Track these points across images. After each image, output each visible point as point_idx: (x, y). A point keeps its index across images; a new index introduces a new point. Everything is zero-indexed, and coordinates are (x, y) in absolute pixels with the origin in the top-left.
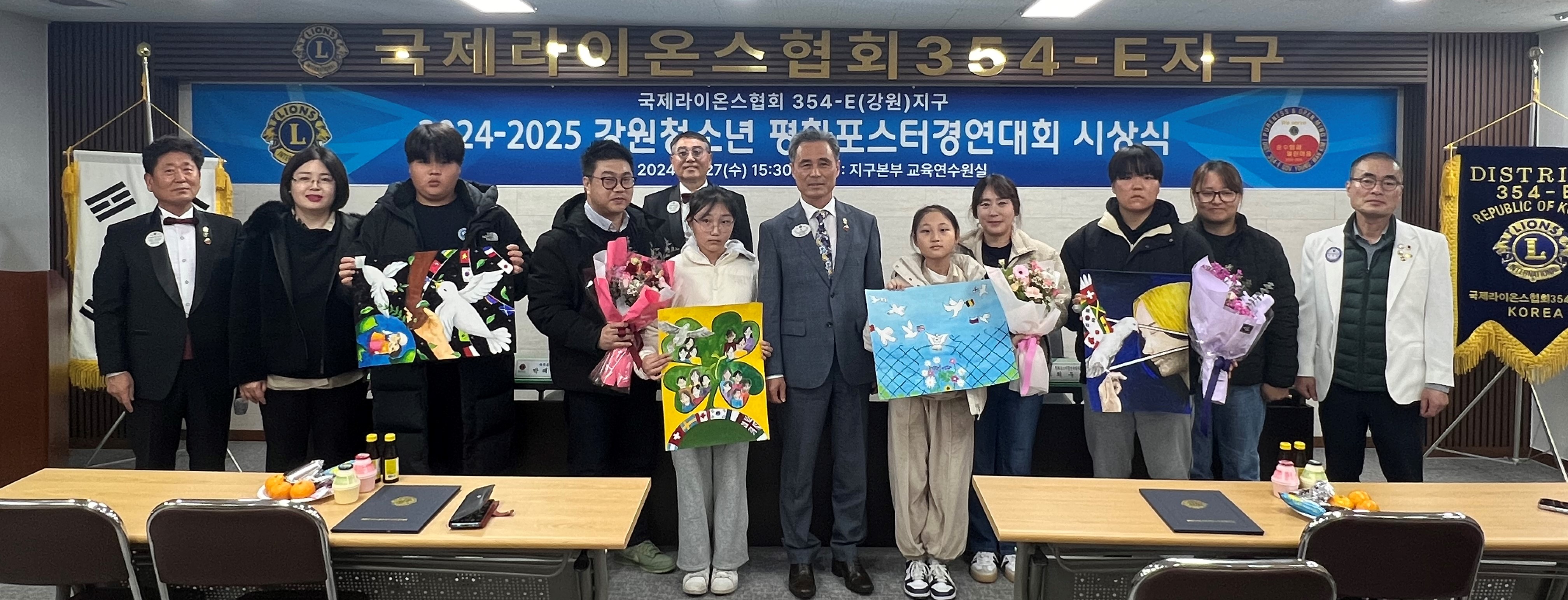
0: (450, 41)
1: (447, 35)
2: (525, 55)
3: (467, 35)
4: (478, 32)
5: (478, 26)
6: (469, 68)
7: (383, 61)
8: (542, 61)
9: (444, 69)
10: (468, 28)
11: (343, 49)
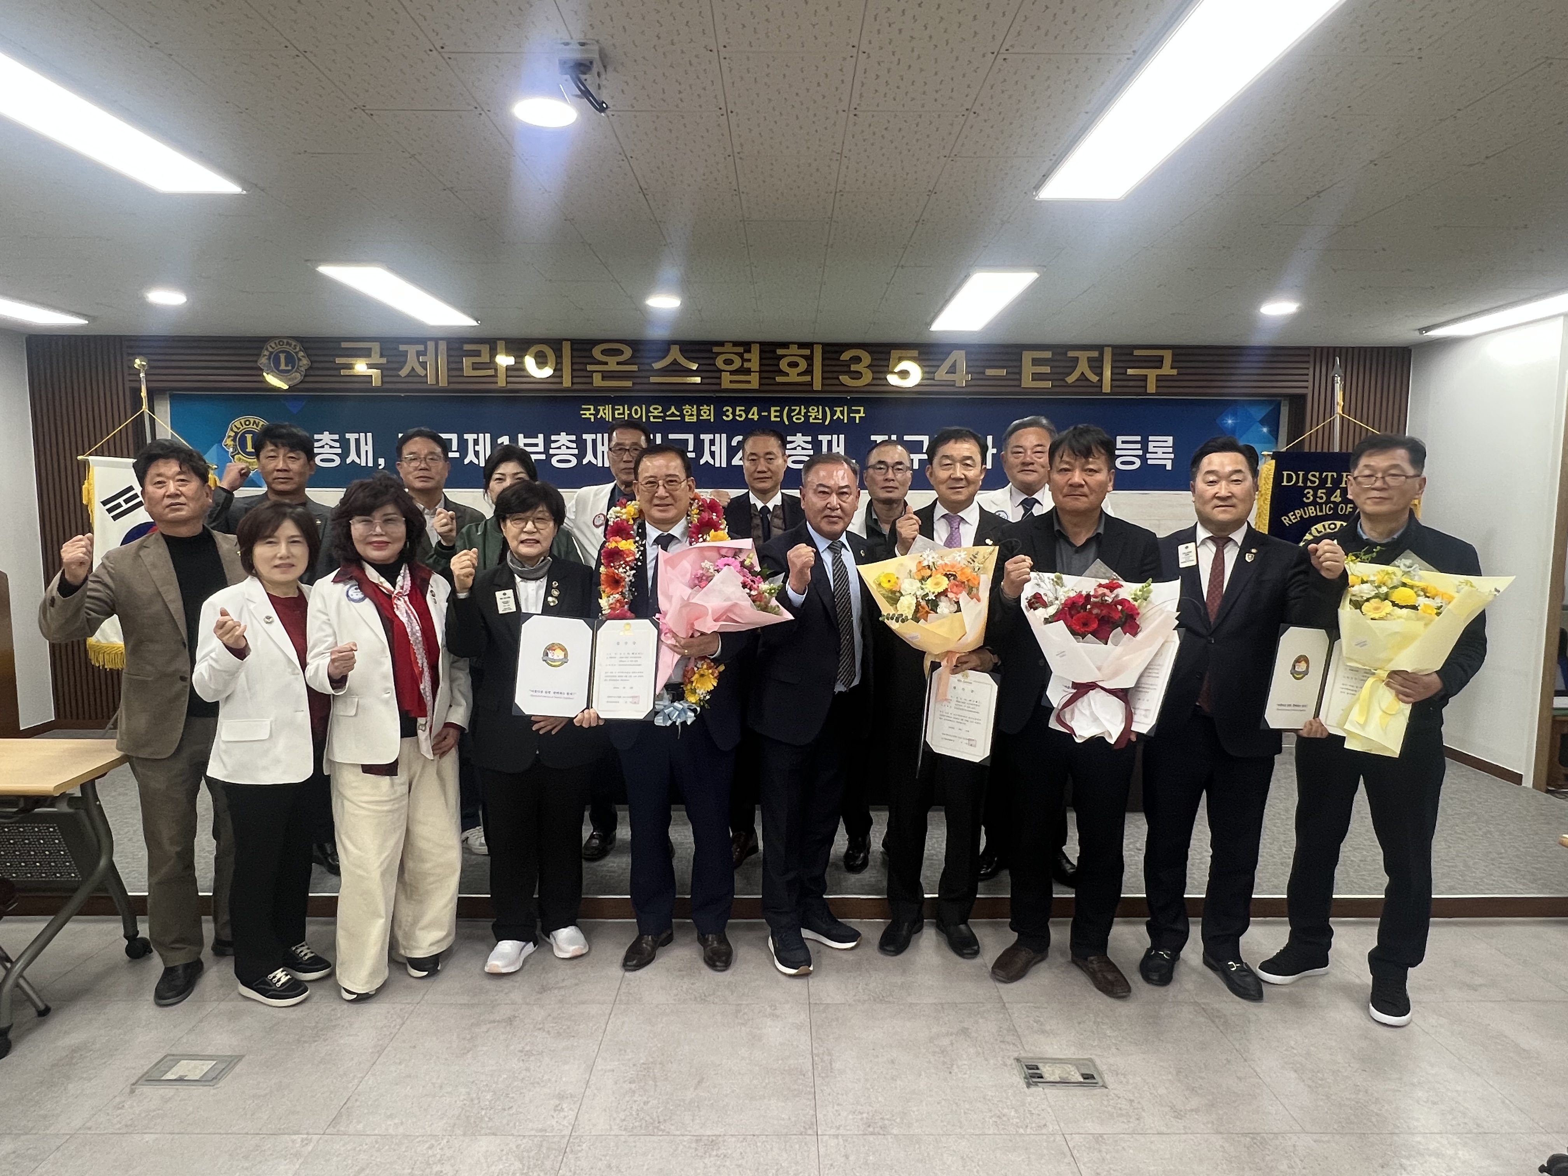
0: (405, 354)
1: (402, 348)
2: (476, 367)
3: (421, 348)
4: (431, 345)
5: (431, 339)
6: (424, 380)
7: (343, 372)
8: (491, 372)
9: (398, 379)
10: (423, 341)
11: (305, 362)
